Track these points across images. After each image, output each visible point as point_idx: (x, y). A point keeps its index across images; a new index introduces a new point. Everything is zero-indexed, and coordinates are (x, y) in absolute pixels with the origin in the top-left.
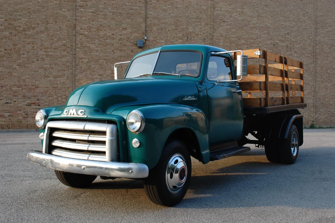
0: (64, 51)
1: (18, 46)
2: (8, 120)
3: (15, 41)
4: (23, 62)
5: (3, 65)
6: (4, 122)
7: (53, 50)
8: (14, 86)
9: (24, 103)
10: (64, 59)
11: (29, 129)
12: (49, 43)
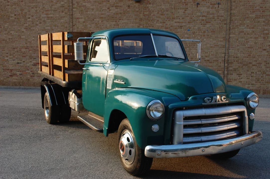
0: (63, 12)
1: (25, 11)
2: (20, 78)
3: (22, 6)
4: (29, 25)
5: (14, 29)
6: (17, 79)
7: (52, 12)
8: (23, 48)
9: (31, 63)
10: (62, 20)
11: (36, 87)
12: (50, 5)
